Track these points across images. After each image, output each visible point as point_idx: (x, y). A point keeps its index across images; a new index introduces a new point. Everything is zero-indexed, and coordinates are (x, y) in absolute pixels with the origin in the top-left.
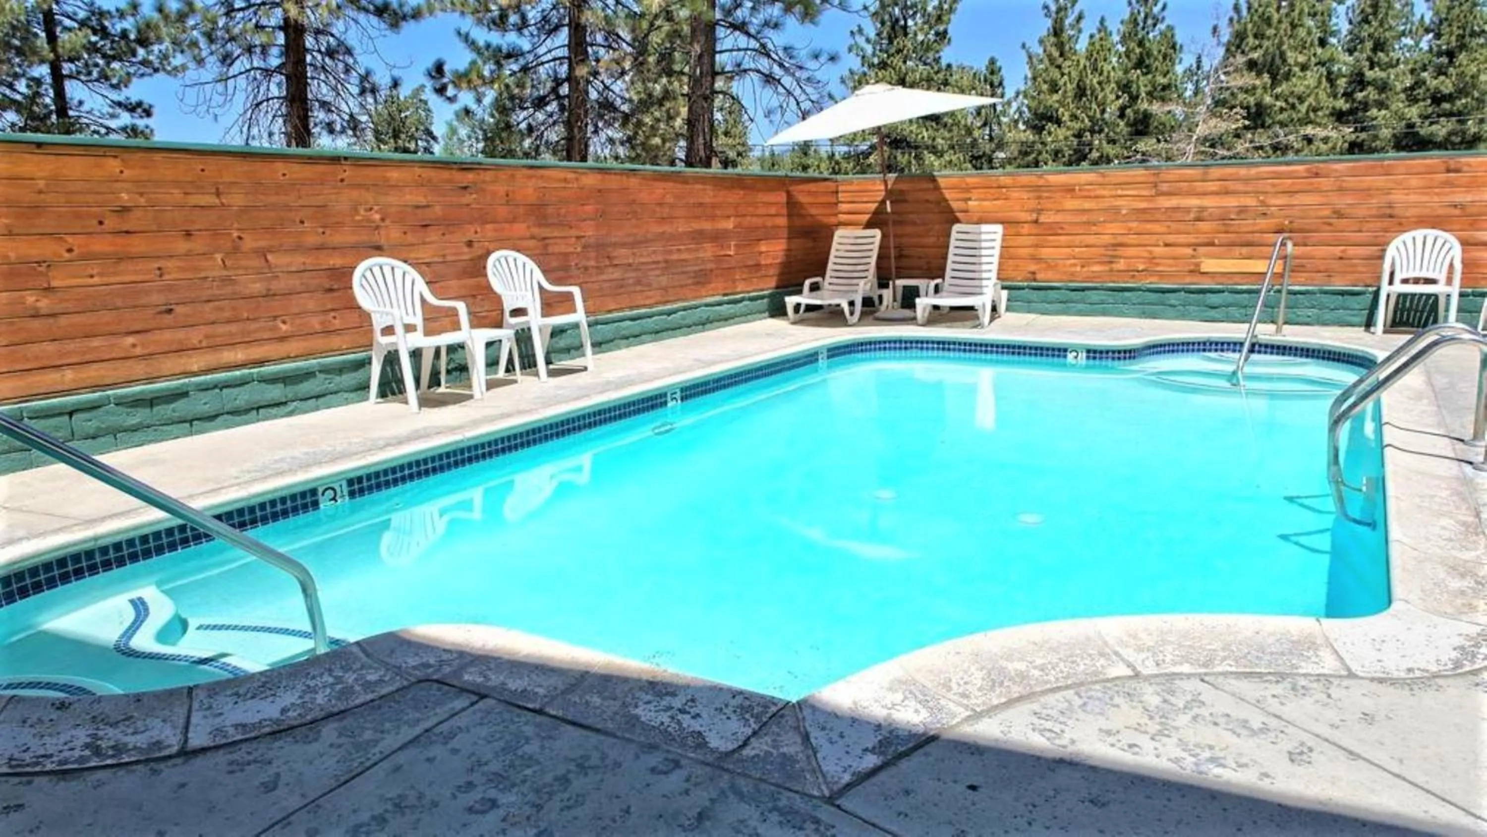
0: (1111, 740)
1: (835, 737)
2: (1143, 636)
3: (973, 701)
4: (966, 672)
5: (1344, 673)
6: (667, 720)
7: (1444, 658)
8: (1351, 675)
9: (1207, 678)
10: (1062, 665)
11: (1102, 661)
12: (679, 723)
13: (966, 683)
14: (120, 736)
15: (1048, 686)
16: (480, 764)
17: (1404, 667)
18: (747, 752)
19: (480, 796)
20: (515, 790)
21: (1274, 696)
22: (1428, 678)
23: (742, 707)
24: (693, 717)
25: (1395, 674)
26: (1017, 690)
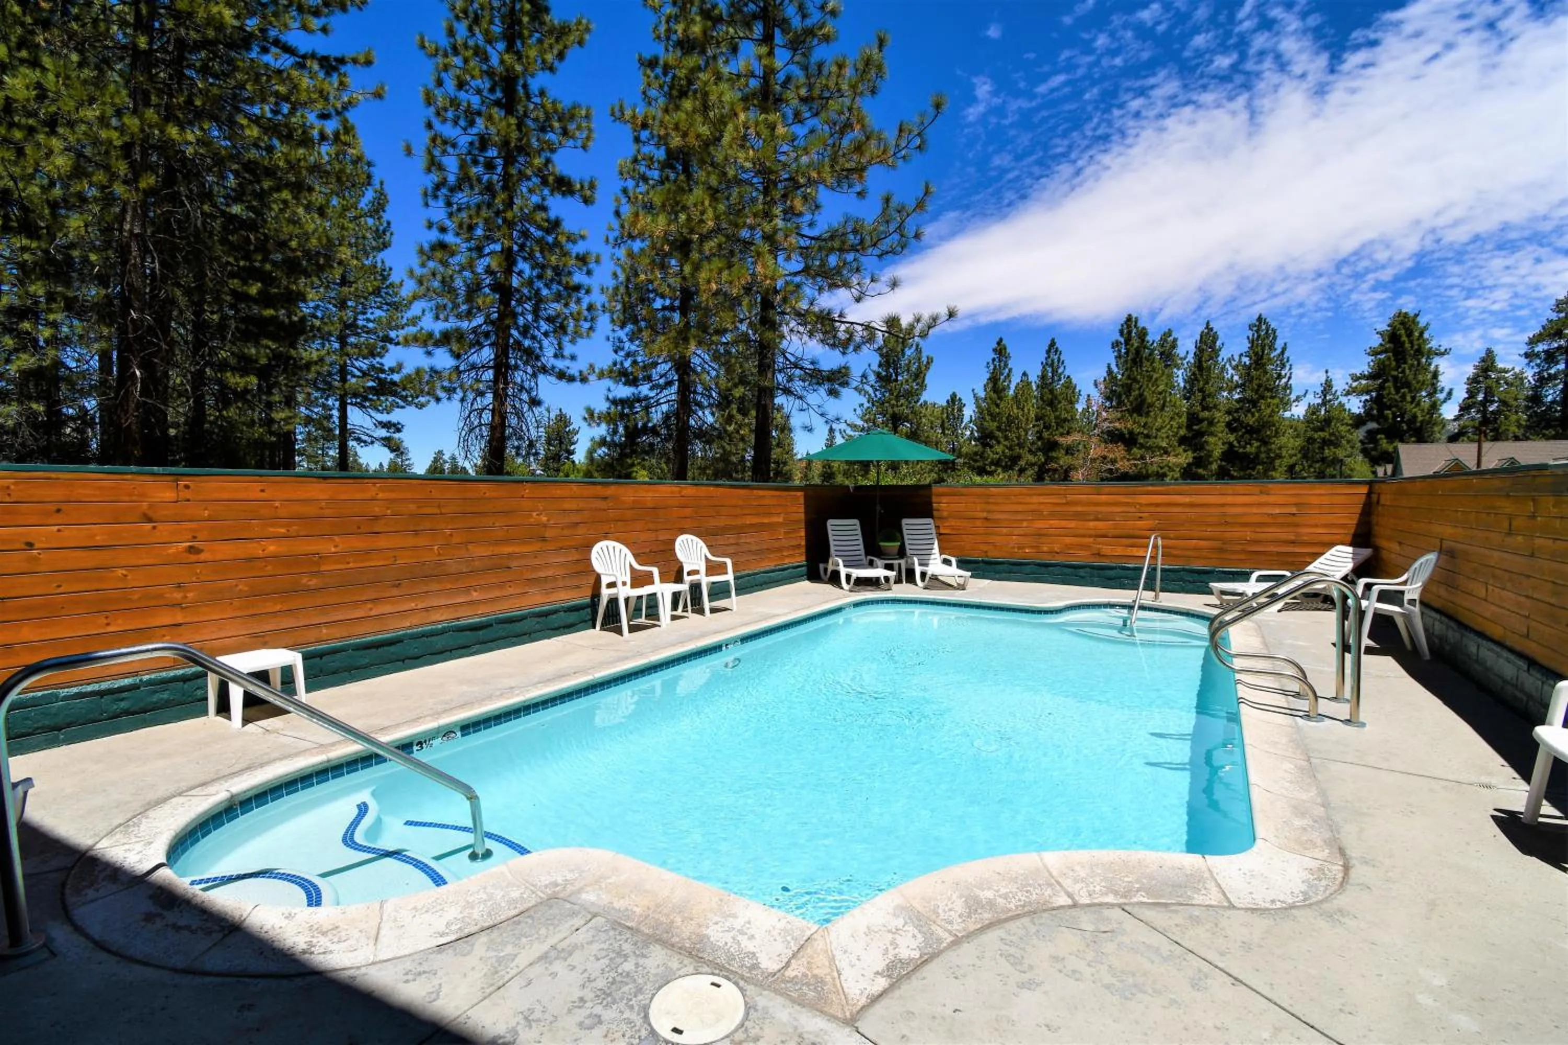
0: (1059, 966)
1: (854, 961)
2: (1077, 868)
3: (956, 927)
4: (949, 899)
5: (1226, 904)
6: (730, 941)
7: (1296, 891)
8: (1232, 907)
9: (1127, 908)
10: (1019, 894)
11: (1049, 892)
12: (739, 943)
13: (950, 910)
14: (328, 944)
15: (1010, 914)
16: (590, 980)
17: (1268, 899)
18: (790, 973)
19: (588, 1012)
20: (614, 1007)
21: (1177, 925)
22: (1286, 909)
23: (785, 930)
24: (749, 939)
25: (1263, 905)
26: (987, 916)
